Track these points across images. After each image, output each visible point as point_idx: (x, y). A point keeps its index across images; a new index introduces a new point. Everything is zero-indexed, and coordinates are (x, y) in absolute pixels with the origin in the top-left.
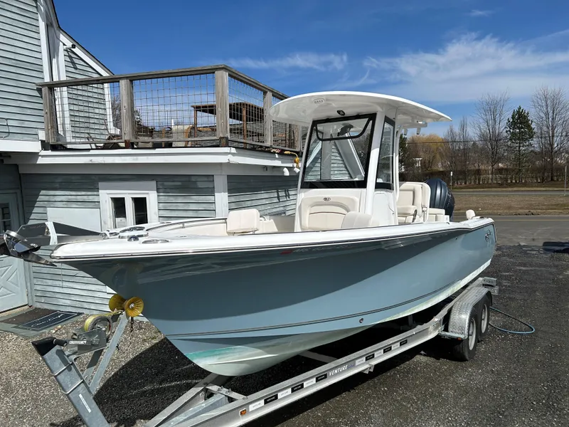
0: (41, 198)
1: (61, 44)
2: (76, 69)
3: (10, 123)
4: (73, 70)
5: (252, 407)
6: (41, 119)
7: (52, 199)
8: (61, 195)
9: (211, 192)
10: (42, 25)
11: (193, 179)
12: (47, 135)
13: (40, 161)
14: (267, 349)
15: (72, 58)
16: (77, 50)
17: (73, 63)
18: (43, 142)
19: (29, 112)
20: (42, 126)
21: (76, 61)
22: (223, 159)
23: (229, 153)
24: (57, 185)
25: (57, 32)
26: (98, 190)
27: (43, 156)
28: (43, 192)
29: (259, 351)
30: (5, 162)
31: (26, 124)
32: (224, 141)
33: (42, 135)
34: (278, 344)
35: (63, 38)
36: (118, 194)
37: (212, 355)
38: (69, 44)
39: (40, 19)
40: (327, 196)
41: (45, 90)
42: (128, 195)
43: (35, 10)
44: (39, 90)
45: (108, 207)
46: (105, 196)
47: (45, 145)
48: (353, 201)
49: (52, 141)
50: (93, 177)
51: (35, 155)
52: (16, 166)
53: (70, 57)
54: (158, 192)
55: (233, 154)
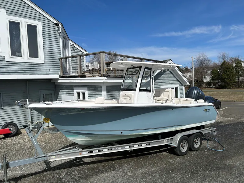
0: (60, 92)
1: (70, 44)
2: (74, 51)
3: (50, 70)
4: (73, 52)
5: (83, 153)
6: (59, 69)
7: (63, 92)
8: (65, 91)
9: (101, 91)
10: (61, 40)
11: (97, 87)
12: (61, 73)
13: (59, 81)
14: (91, 138)
15: (73, 47)
16: (75, 45)
17: (73, 49)
18: (60, 75)
19: (56, 67)
20: (60, 70)
21: (74, 49)
22: (102, 81)
23: (104, 79)
24: (64, 89)
25: (68, 40)
26: (73, 90)
27: (60, 80)
28: (61, 90)
29: (88, 138)
30: (51, 81)
31: (55, 70)
32: (102, 75)
33: (60, 73)
34: (94, 137)
35: (70, 42)
36: (78, 91)
37: (73, 136)
38: (72, 43)
39: (60, 38)
40: (126, 93)
41: (60, 60)
42: (81, 92)
43: (59, 36)
44: (59, 60)
45: (76, 95)
46: (75, 92)
47: (61, 76)
48: (131, 95)
49: (62, 75)
50: (72, 86)
51: (58, 79)
52: (55, 82)
53: (72, 47)
54: (88, 91)
55: (105, 79)
